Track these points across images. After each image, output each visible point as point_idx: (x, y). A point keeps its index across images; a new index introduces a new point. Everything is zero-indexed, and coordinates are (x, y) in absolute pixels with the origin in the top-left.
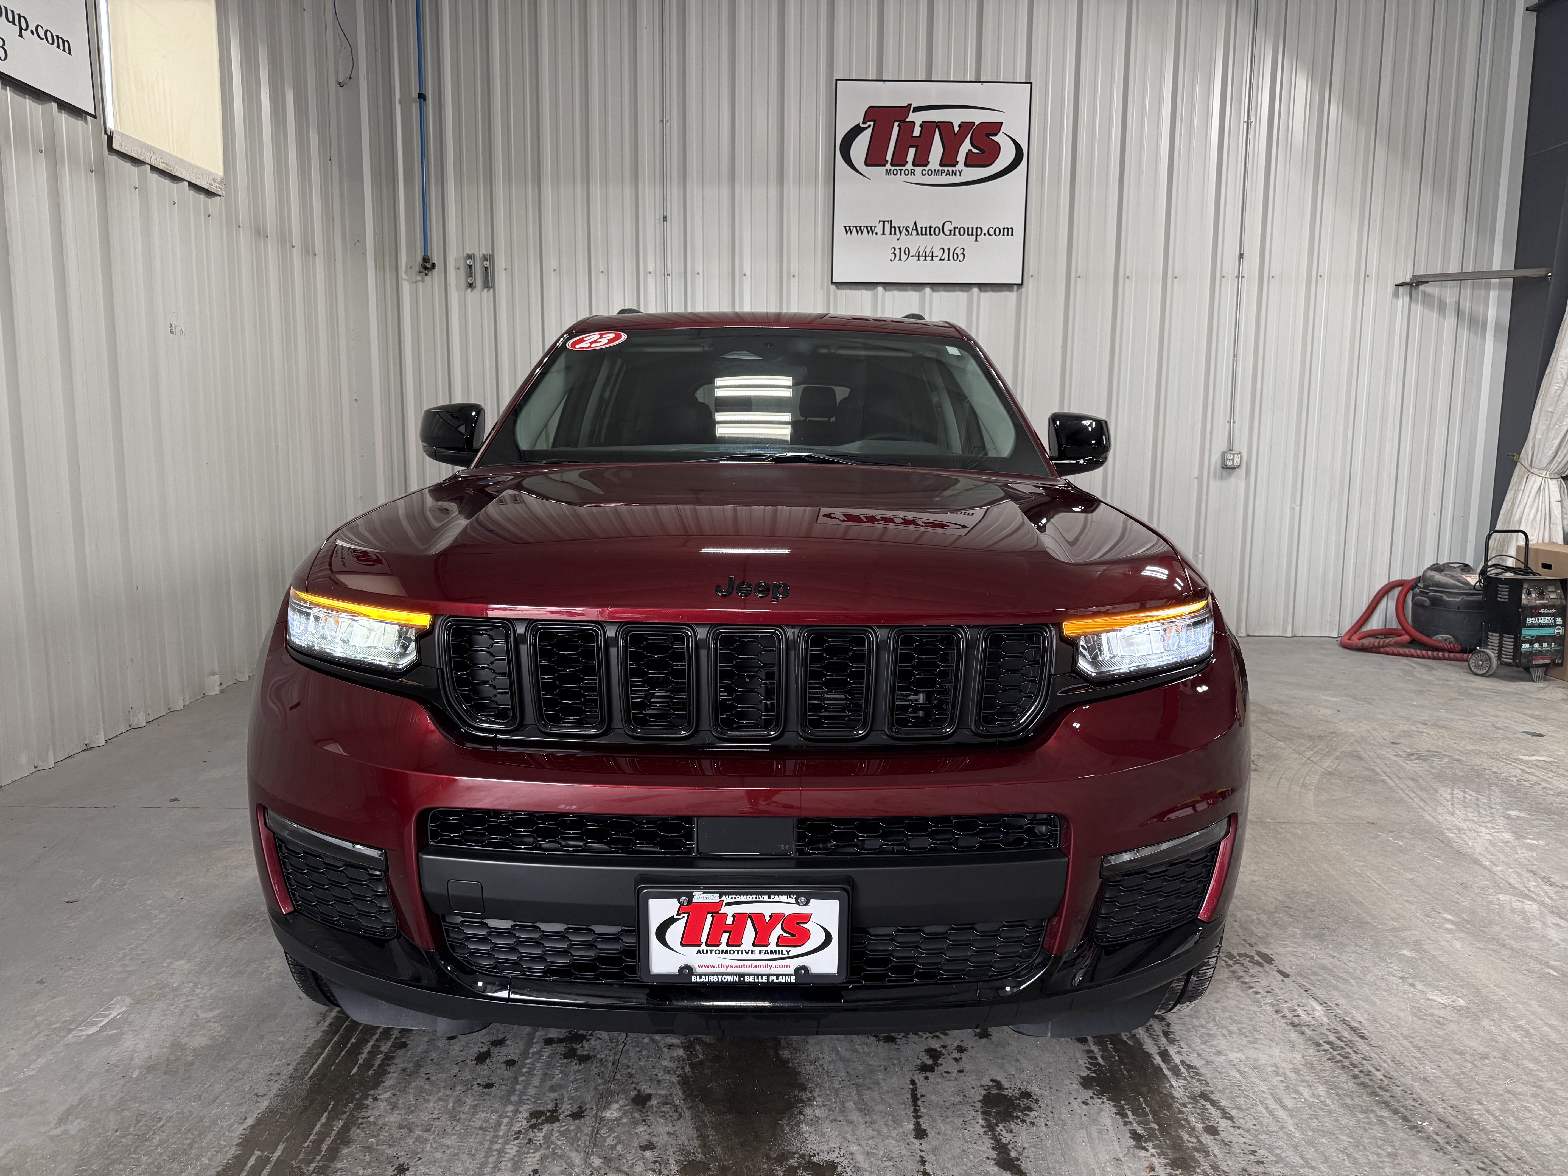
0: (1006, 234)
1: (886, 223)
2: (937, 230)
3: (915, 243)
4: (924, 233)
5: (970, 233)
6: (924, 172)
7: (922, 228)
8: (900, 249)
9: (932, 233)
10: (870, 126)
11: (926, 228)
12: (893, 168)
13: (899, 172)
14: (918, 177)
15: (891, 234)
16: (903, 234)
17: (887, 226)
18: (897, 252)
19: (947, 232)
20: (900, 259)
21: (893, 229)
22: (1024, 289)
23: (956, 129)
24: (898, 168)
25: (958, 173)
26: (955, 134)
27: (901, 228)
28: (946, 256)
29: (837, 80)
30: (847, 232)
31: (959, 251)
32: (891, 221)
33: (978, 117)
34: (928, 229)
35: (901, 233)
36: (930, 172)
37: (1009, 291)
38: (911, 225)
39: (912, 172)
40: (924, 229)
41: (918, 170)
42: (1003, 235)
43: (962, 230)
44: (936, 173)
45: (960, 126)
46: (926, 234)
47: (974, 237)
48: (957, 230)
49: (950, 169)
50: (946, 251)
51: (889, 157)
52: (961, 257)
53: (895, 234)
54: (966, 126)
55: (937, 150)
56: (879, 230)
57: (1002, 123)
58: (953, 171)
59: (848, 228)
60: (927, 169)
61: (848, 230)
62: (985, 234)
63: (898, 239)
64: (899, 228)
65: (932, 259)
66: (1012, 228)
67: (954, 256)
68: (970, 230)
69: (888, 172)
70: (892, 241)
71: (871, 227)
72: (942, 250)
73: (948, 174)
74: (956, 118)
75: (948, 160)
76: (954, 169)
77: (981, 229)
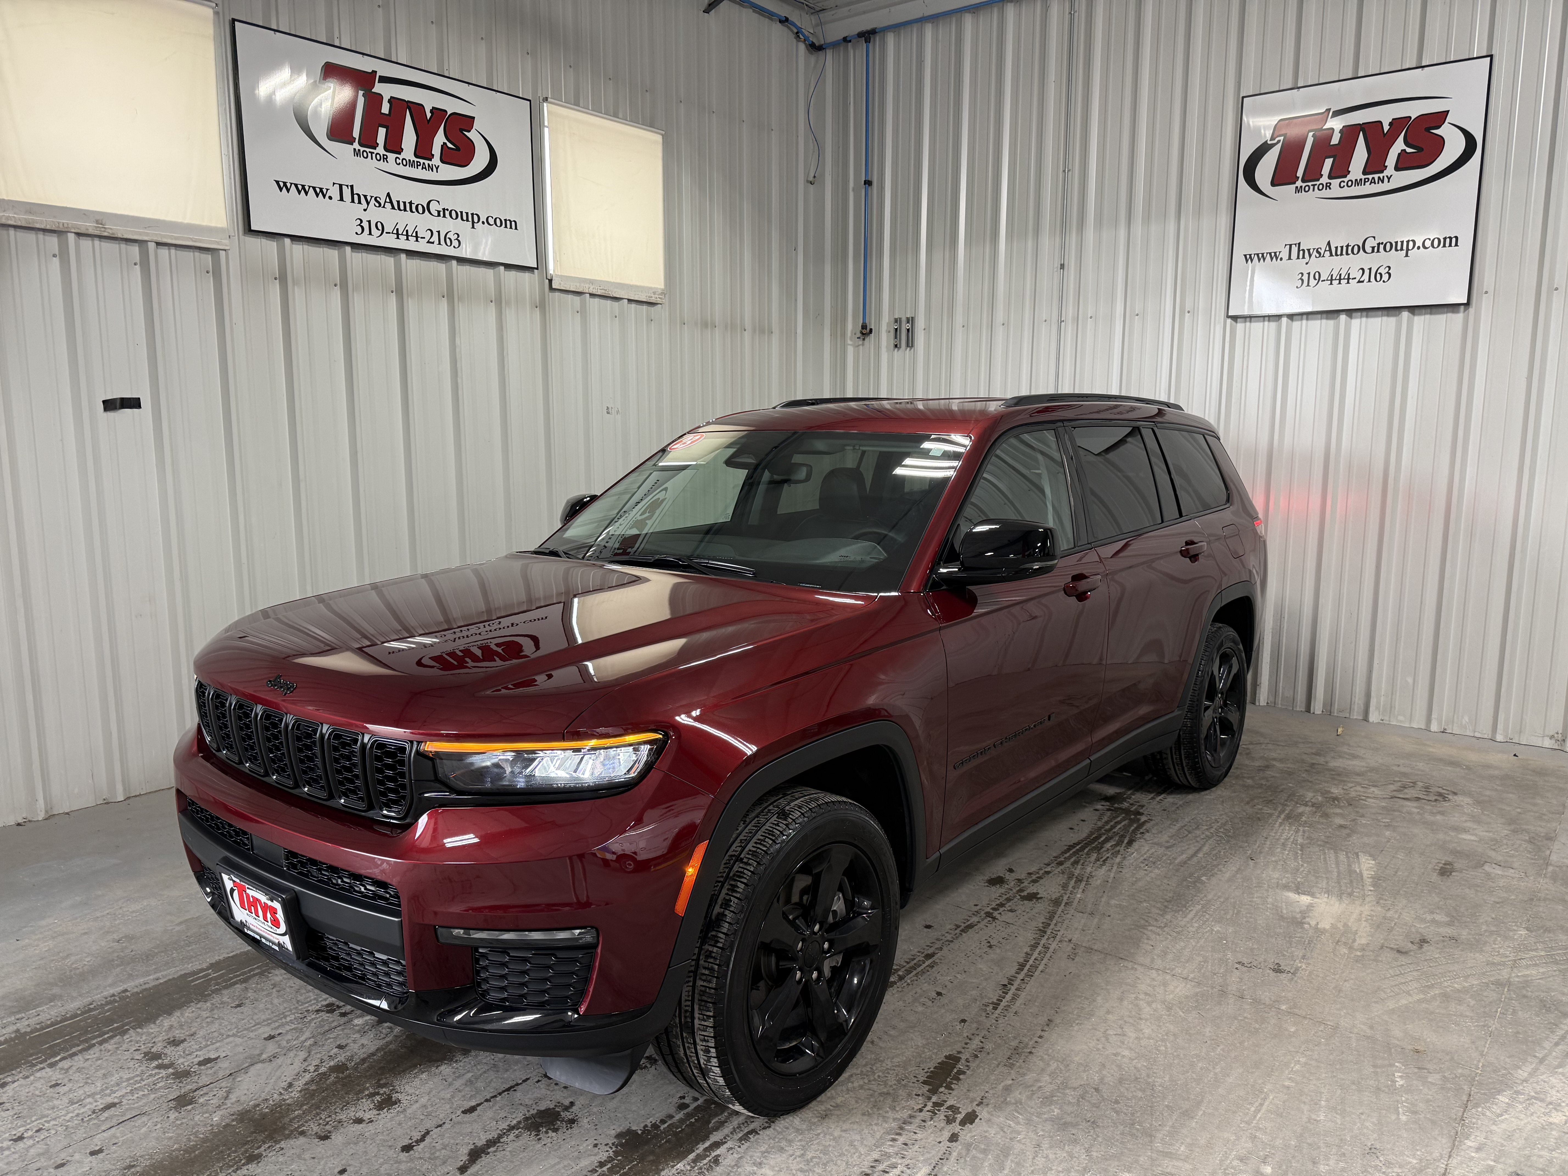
0: (1447, 244)
1: (1293, 246)
2: (1356, 248)
3: (1328, 265)
4: (1339, 253)
5: (1399, 248)
6: (1342, 184)
7: (1337, 248)
8: (1309, 274)
9: (1350, 252)
10: (1279, 141)
11: (1342, 247)
12: (1304, 185)
13: (1312, 188)
14: (1336, 189)
15: (1298, 258)
16: (1313, 256)
17: (1295, 249)
18: (1305, 278)
19: (1368, 250)
20: (1308, 285)
21: (1301, 252)
22: (1472, 310)
23: (1386, 128)
24: (1310, 184)
25: (1386, 180)
26: (1384, 135)
27: (1311, 251)
28: (1366, 277)
29: (1243, 97)
30: (1247, 261)
31: (1383, 271)
32: (1299, 244)
33: (1414, 110)
34: (1345, 248)
35: (1310, 255)
36: (1350, 183)
37: (1453, 312)
38: (1323, 246)
39: (1328, 186)
40: (1339, 249)
41: (1335, 182)
42: (1444, 246)
43: (1388, 245)
44: (1358, 183)
45: (1391, 124)
46: (1342, 254)
47: (1404, 252)
48: (1382, 247)
49: (1376, 176)
50: (1367, 272)
51: (1300, 173)
52: (1385, 277)
53: (1304, 257)
54: (1398, 124)
55: (1360, 154)
56: (1285, 254)
57: (1448, 111)
58: (1379, 178)
59: (1248, 256)
60: (1346, 180)
61: (1248, 258)
62: (1419, 248)
63: (1307, 263)
64: (1309, 250)
65: (1348, 283)
66: (1456, 238)
67: (1377, 276)
68: (1399, 244)
69: (1298, 190)
70: (1299, 265)
71: (1275, 253)
72: (1361, 271)
73: (1373, 181)
74: (1385, 116)
75: (1375, 166)
76: (1381, 175)
77: (1414, 241)
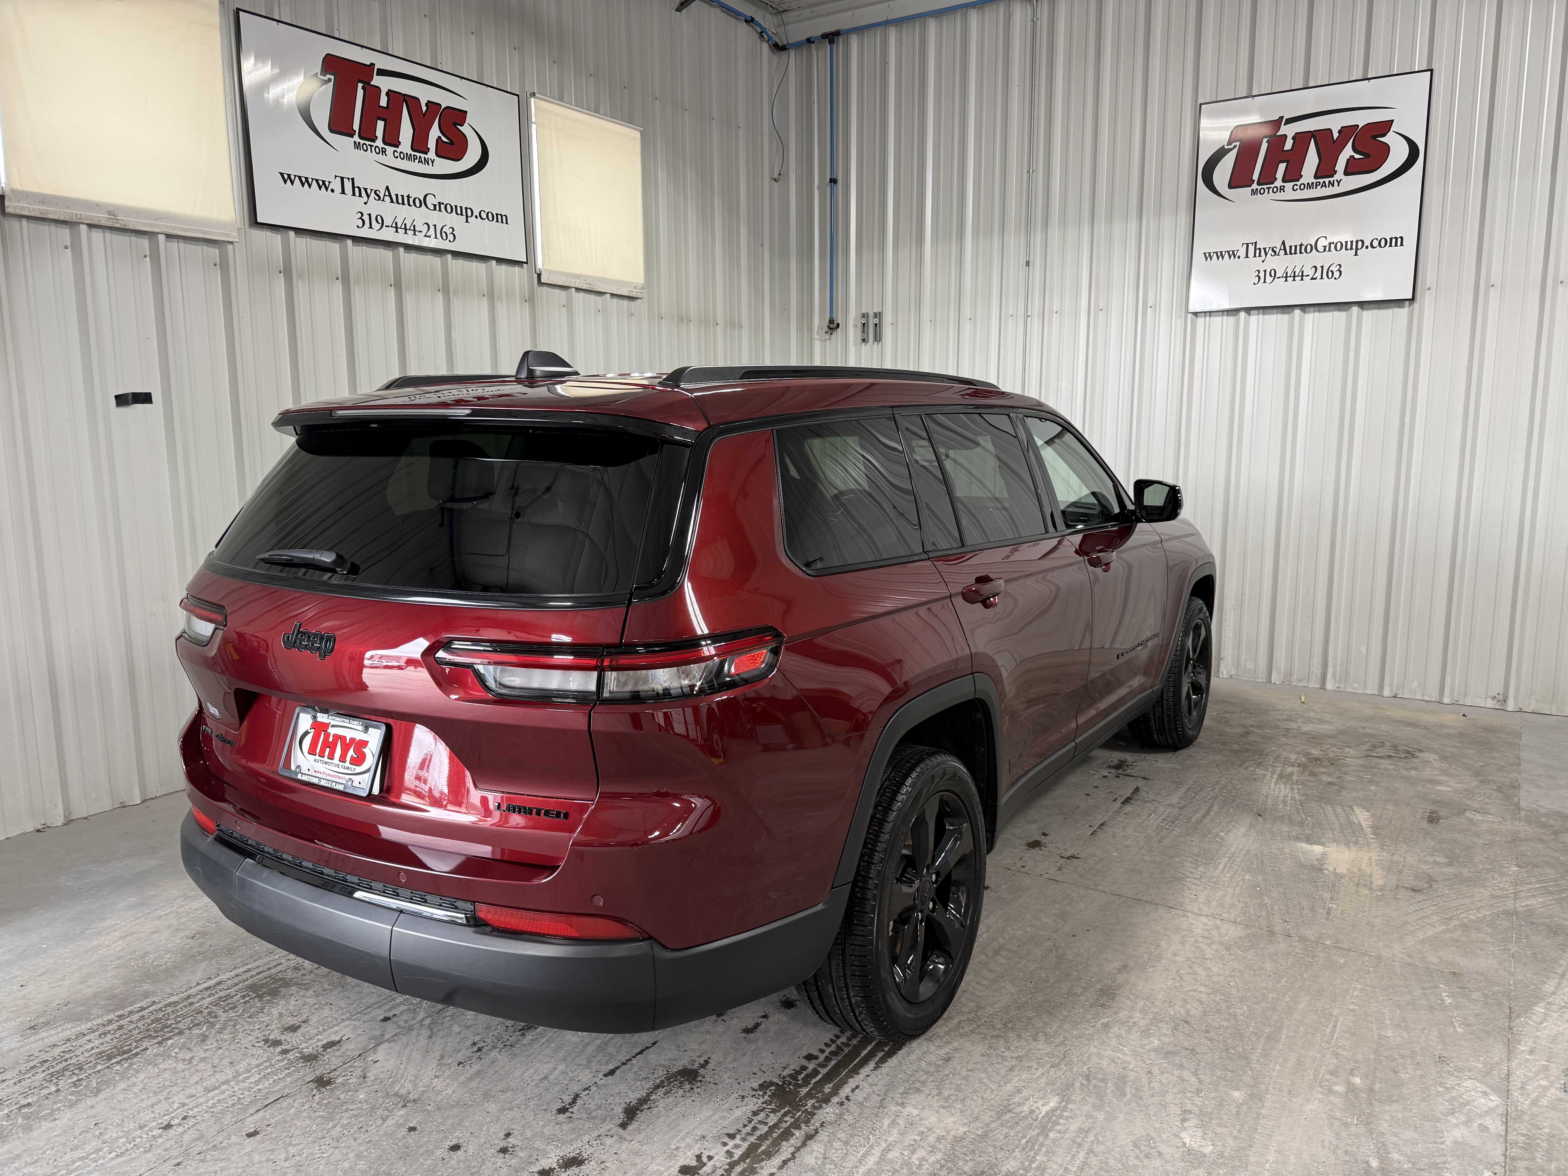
0: (1393, 244)
1: (1250, 245)
2: (1309, 247)
3: (1283, 263)
4: (1293, 251)
5: (1349, 247)
6: (1295, 187)
7: (1291, 247)
8: (1265, 271)
9: (1303, 251)
10: (1235, 146)
11: (1296, 246)
12: (1259, 187)
13: (1267, 190)
14: (1289, 192)
15: (1255, 256)
16: (1269, 255)
17: (1252, 248)
18: (1262, 275)
19: (1321, 249)
20: (1265, 282)
21: (1258, 251)
22: (1416, 305)
23: (1336, 135)
24: (1265, 187)
25: (1336, 183)
26: (1334, 142)
27: (1267, 250)
28: (1318, 274)
29: (1201, 105)
30: (1206, 259)
31: (1334, 268)
32: (1256, 243)
33: (1361, 119)
34: (1298, 248)
35: (1266, 254)
36: (1302, 187)
37: (1399, 307)
38: (1279, 246)
39: (1282, 189)
40: (1293, 248)
41: (1289, 186)
42: (1391, 246)
43: (1339, 245)
44: (1310, 186)
45: (1340, 132)
46: (1295, 253)
47: (1354, 251)
48: (1333, 246)
49: (1327, 180)
50: (1319, 269)
51: (1256, 177)
52: (1337, 274)
53: (1260, 256)
54: (1347, 132)
55: (1312, 159)
56: (1242, 253)
57: (1393, 120)
58: (1330, 182)
60: (1299, 183)
61: (1208, 256)
62: (1367, 247)
63: (1263, 261)
65: (1302, 280)
66: (1402, 238)
67: (1330, 274)
68: (1349, 244)
69: (1254, 192)
70: (1256, 263)
71: (1233, 252)
72: (1314, 268)
73: (1324, 185)
74: (1335, 124)
75: (1325, 171)
76: (1331, 179)
77: (1362, 241)
